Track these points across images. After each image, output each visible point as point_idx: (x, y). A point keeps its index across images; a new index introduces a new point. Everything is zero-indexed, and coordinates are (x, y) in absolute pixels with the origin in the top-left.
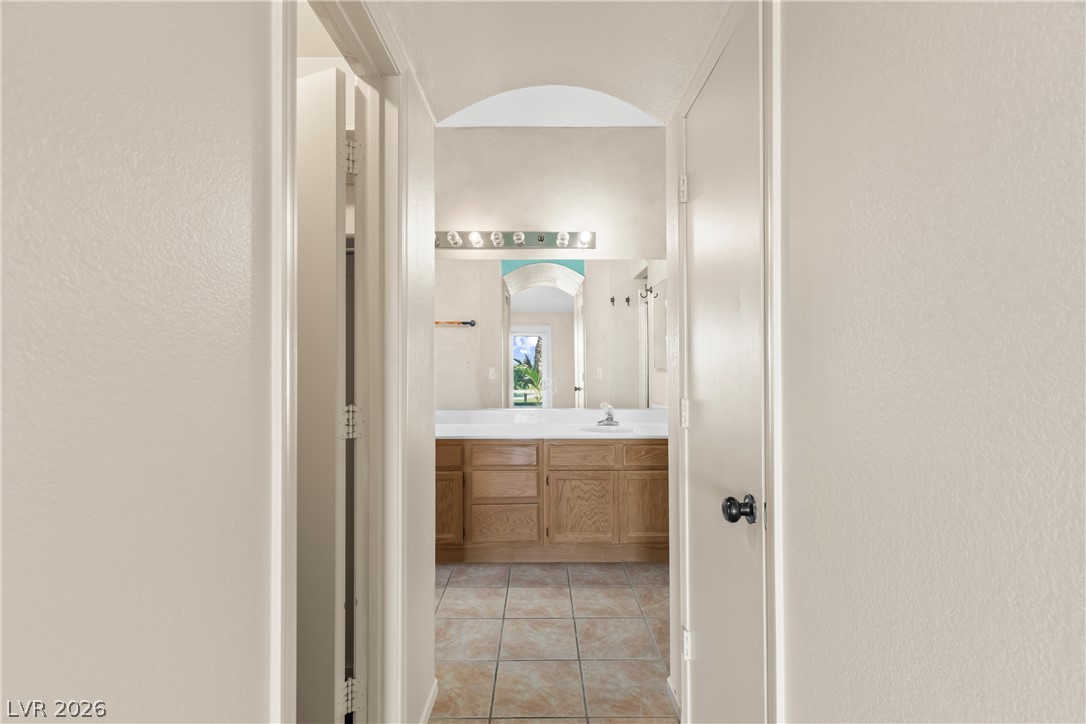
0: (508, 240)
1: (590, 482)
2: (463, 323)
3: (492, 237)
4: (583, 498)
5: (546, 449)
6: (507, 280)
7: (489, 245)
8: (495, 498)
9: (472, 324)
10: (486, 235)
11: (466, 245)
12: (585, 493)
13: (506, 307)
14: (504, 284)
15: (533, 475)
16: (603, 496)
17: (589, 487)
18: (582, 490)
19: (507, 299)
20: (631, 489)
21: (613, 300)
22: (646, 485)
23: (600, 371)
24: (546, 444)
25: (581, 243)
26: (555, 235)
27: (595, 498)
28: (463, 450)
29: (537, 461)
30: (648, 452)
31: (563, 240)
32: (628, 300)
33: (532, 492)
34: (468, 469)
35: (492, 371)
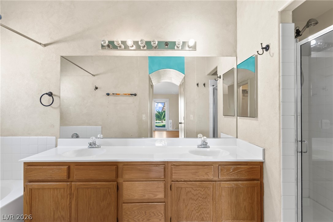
0: (149, 45)
1: (198, 189)
2: (131, 94)
3: (140, 43)
4: (193, 199)
5: (169, 168)
6: (151, 77)
7: (138, 48)
8: (137, 199)
9: (135, 95)
10: (136, 43)
11: (126, 48)
12: (195, 196)
13: (151, 89)
14: (150, 79)
15: (162, 184)
16: (206, 198)
17: (198, 192)
18: (193, 194)
19: (152, 86)
20: (224, 194)
21: (198, 85)
22: (233, 190)
23: (192, 116)
24: (170, 165)
25: (188, 46)
26: (174, 43)
27: (201, 199)
28: (117, 168)
29: (165, 175)
30: (234, 170)
31: (179, 45)
32: (204, 85)
33: (161, 196)
34: (120, 180)
35: (144, 116)
